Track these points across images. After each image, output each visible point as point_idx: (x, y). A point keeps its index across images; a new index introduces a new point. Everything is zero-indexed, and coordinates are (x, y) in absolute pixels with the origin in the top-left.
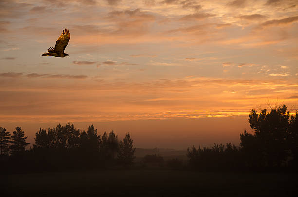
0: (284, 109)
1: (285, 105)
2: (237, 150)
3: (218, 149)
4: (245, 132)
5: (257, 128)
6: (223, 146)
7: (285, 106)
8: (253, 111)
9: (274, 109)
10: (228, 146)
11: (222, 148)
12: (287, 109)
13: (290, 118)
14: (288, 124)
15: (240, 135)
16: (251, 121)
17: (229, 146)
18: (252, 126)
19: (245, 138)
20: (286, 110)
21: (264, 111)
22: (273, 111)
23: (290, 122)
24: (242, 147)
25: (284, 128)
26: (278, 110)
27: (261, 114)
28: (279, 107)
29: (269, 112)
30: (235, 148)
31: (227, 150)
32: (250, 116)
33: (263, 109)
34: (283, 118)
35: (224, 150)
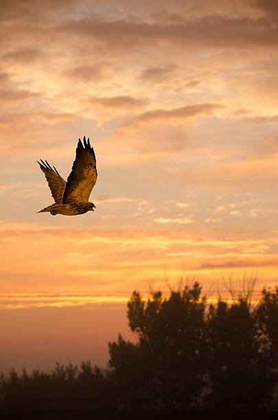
0: (196, 291)
1: (199, 282)
2: (102, 376)
3: (64, 374)
4: (120, 338)
5: (142, 330)
6: (73, 368)
7: (197, 285)
8: (136, 295)
9: (176, 290)
10: (83, 367)
11: (71, 372)
12: (202, 290)
13: (207, 310)
14: (203, 321)
15: (109, 344)
16: (131, 315)
17: (86, 368)
18: (133, 327)
19: (119, 350)
20: (199, 292)
21: (158, 295)
22: (175, 296)
23: (208, 316)
24: (113, 368)
25: (196, 330)
26: (184, 292)
27: (152, 300)
28: (186, 287)
29: (166, 297)
30: (98, 370)
31: (81, 376)
32: (130, 305)
33: (156, 290)
34: (195, 309)
35: (76, 376)
